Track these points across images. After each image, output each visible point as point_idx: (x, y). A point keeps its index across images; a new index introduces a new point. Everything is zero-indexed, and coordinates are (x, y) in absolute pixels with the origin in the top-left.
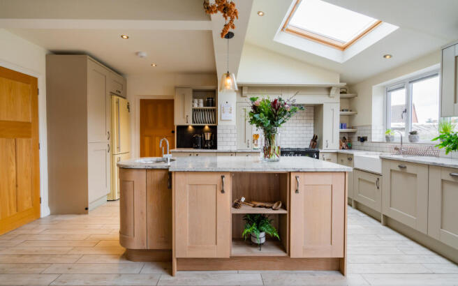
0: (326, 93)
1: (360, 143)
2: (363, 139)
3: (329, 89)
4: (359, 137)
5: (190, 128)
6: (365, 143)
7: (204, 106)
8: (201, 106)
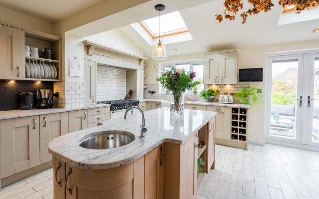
0: (138, 62)
1: (150, 94)
2: (153, 92)
3: (140, 60)
4: (150, 91)
5: (12, 83)
6: (154, 95)
7: (40, 57)
8: (36, 56)
